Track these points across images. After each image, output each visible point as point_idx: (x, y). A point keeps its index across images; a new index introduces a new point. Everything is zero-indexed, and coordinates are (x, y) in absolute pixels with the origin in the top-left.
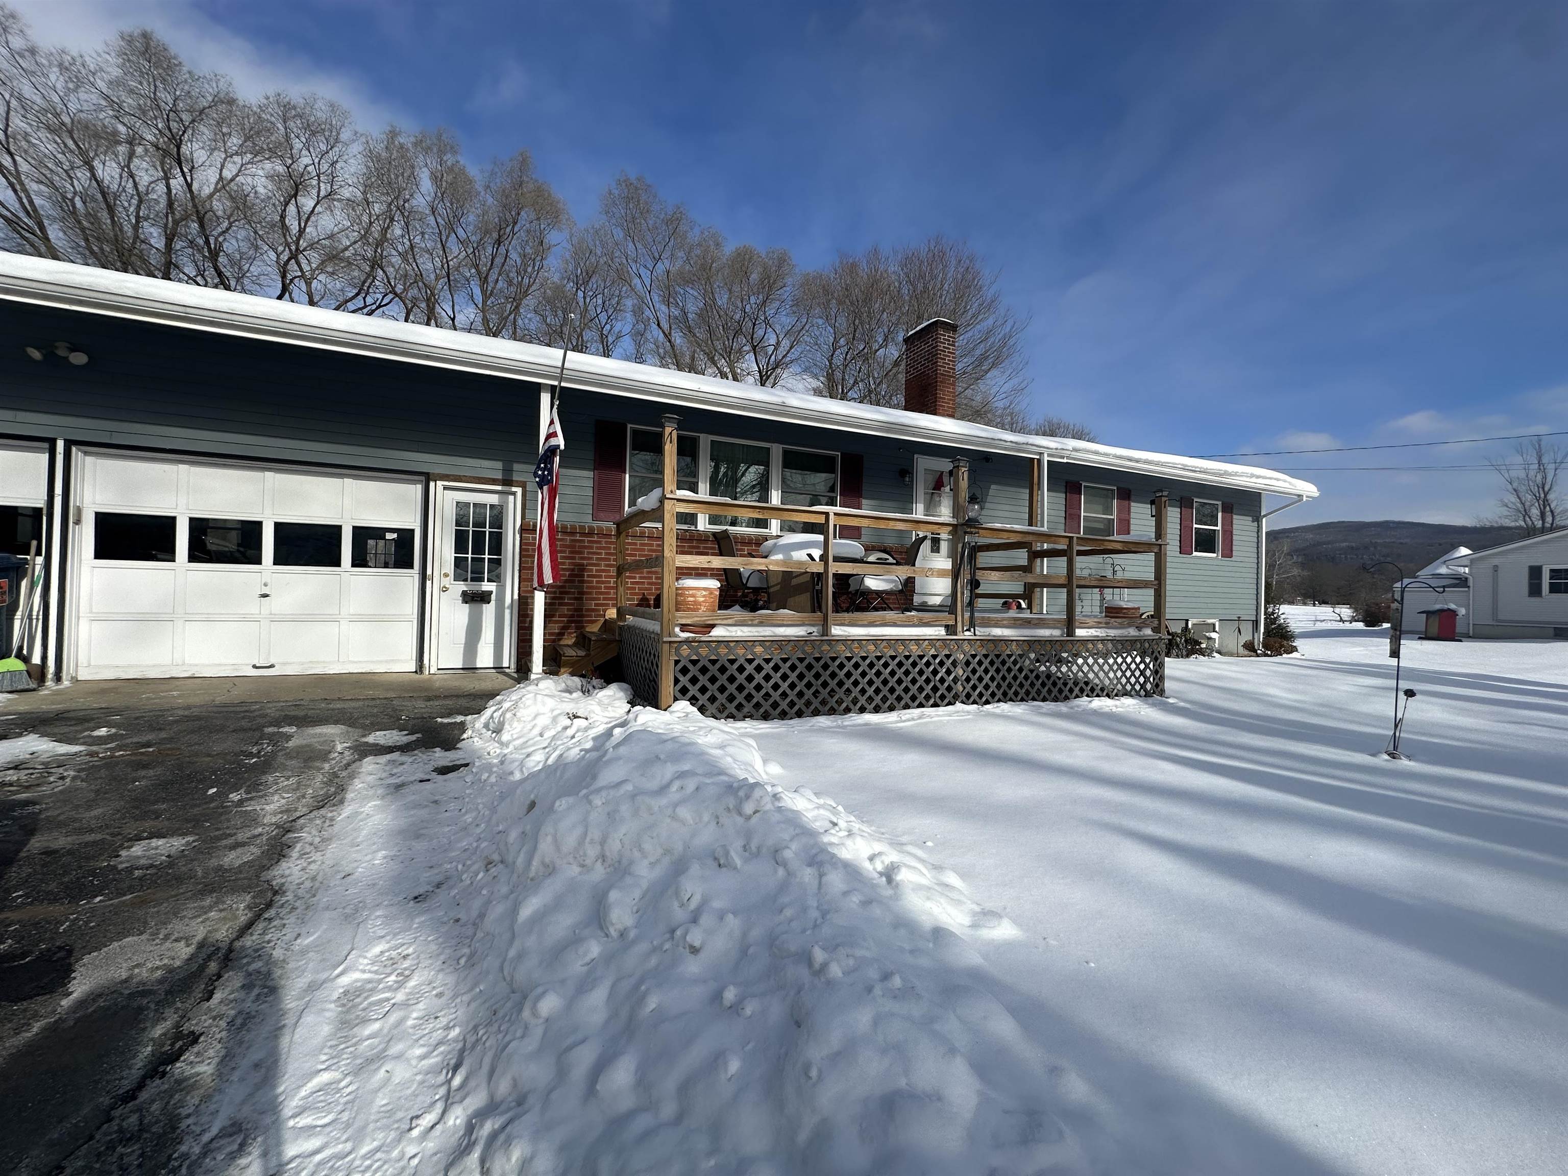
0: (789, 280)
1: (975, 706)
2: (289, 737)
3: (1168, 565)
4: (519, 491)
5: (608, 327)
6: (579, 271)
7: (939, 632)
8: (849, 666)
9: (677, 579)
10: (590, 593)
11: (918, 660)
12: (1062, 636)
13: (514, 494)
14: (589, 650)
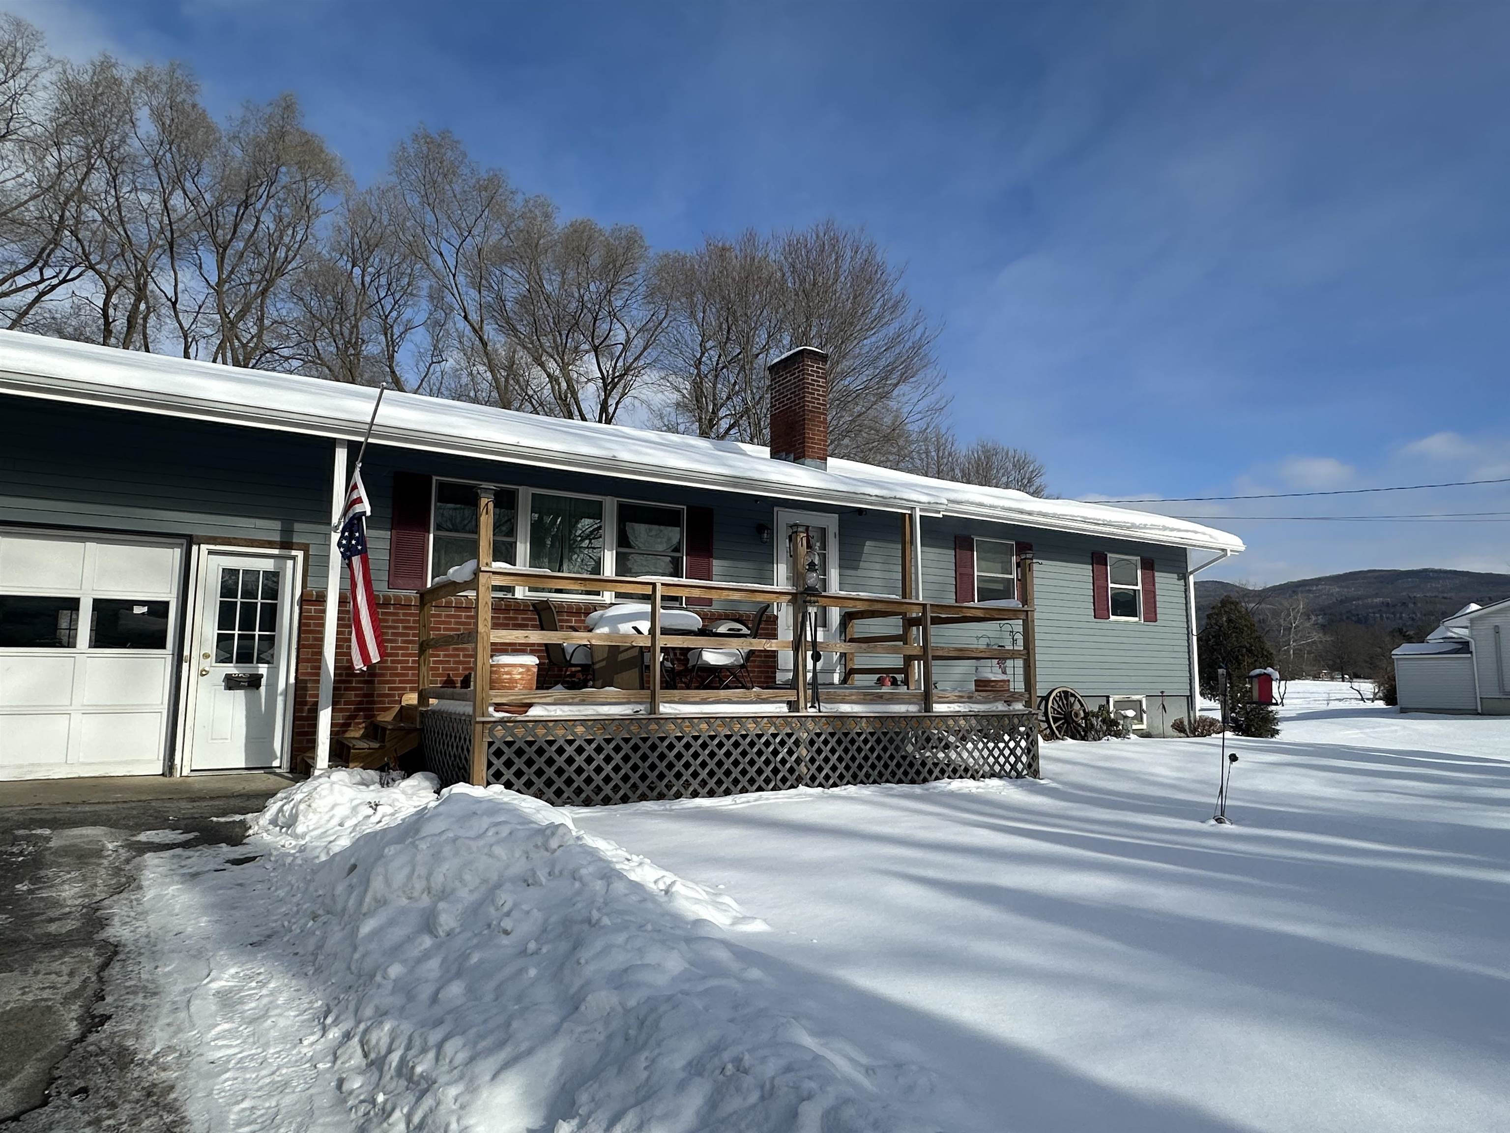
0: (642, 267)
1: (820, 789)
2: (48, 839)
3: (1036, 629)
4: (300, 554)
5: (394, 314)
6: (356, 240)
7: (783, 709)
8: (679, 747)
9: (492, 656)
10: (382, 675)
11: (756, 739)
12: (919, 711)
13: (294, 558)
14: (383, 741)
